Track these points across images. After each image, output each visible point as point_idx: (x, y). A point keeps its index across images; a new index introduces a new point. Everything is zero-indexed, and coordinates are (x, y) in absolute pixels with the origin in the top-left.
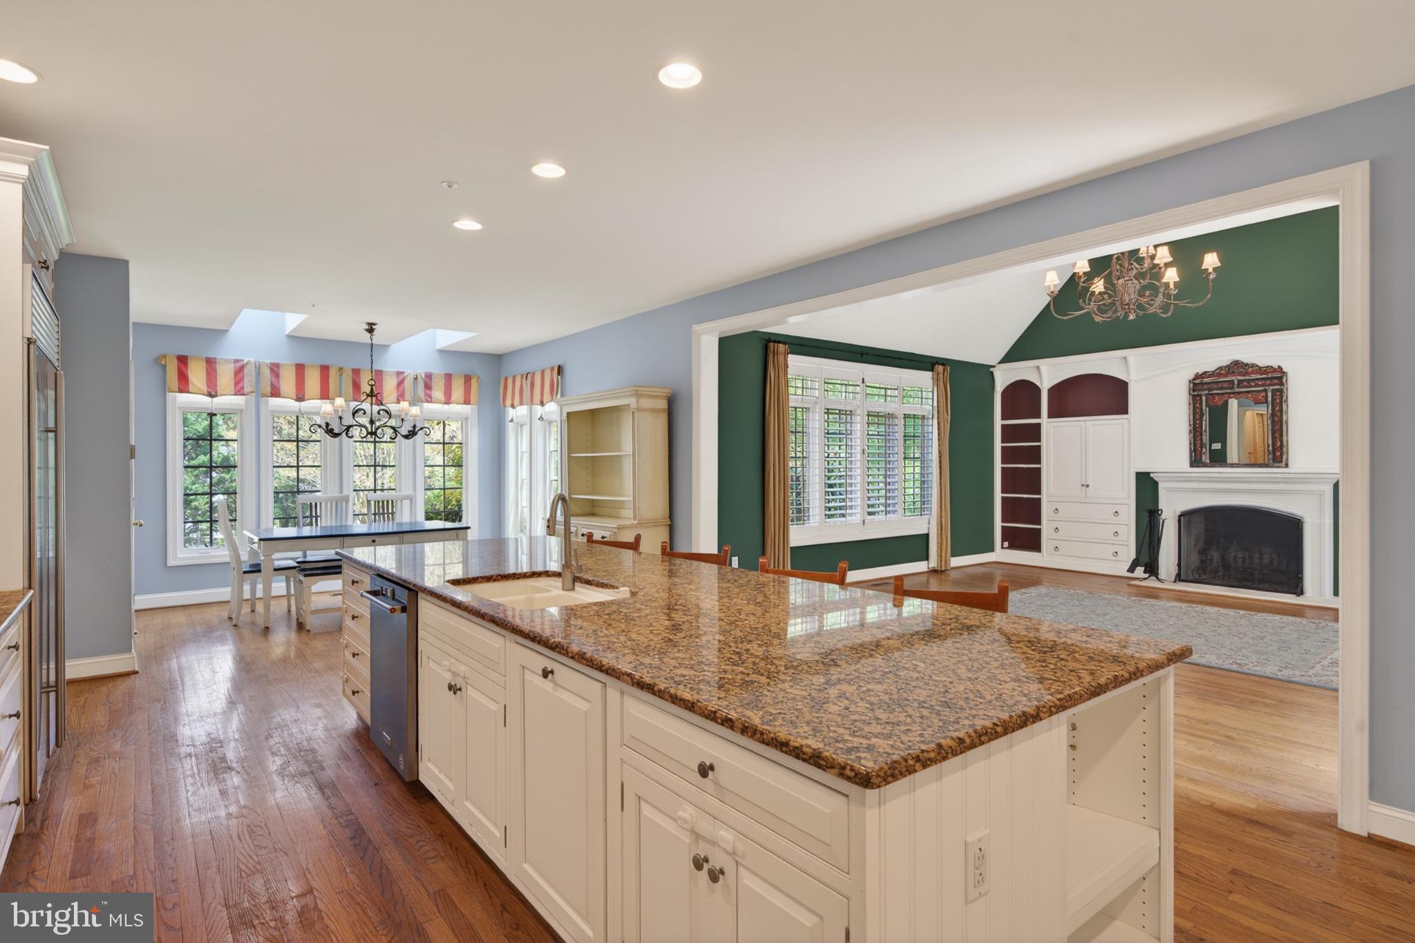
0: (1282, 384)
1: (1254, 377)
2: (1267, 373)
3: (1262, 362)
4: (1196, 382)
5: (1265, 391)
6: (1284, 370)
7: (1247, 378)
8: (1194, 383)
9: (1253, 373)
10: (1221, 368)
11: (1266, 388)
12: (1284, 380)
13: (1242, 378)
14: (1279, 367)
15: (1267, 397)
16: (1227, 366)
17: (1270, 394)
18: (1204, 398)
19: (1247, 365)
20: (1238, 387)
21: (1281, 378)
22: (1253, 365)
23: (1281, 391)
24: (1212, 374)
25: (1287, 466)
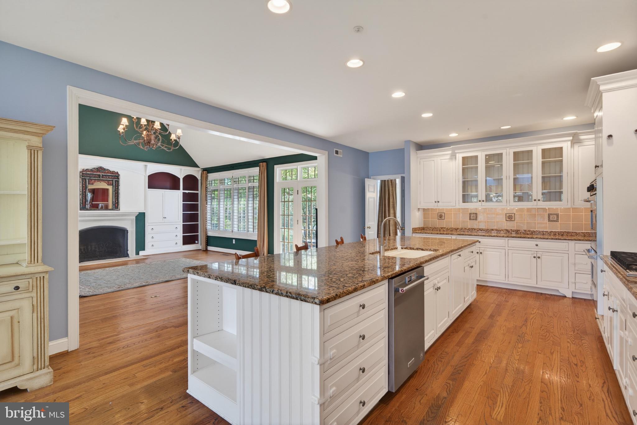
0: (118, 179)
1: (108, 174)
2: (113, 174)
3: (112, 170)
4: (84, 173)
5: (113, 181)
6: (119, 173)
7: (106, 174)
8: (82, 173)
9: (108, 173)
10: (94, 168)
11: (113, 179)
12: (119, 177)
13: (103, 174)
14: (117, 172)
15: (113, 183)
16: (97, 168)
17: (114, 182)
18: (87, 180)
19: (104, 169)
20: (102, 178)
21: (118, 176)
22: (108, 170)
23: (118, 181)
24: (92, 170)
25: (119, 210)
